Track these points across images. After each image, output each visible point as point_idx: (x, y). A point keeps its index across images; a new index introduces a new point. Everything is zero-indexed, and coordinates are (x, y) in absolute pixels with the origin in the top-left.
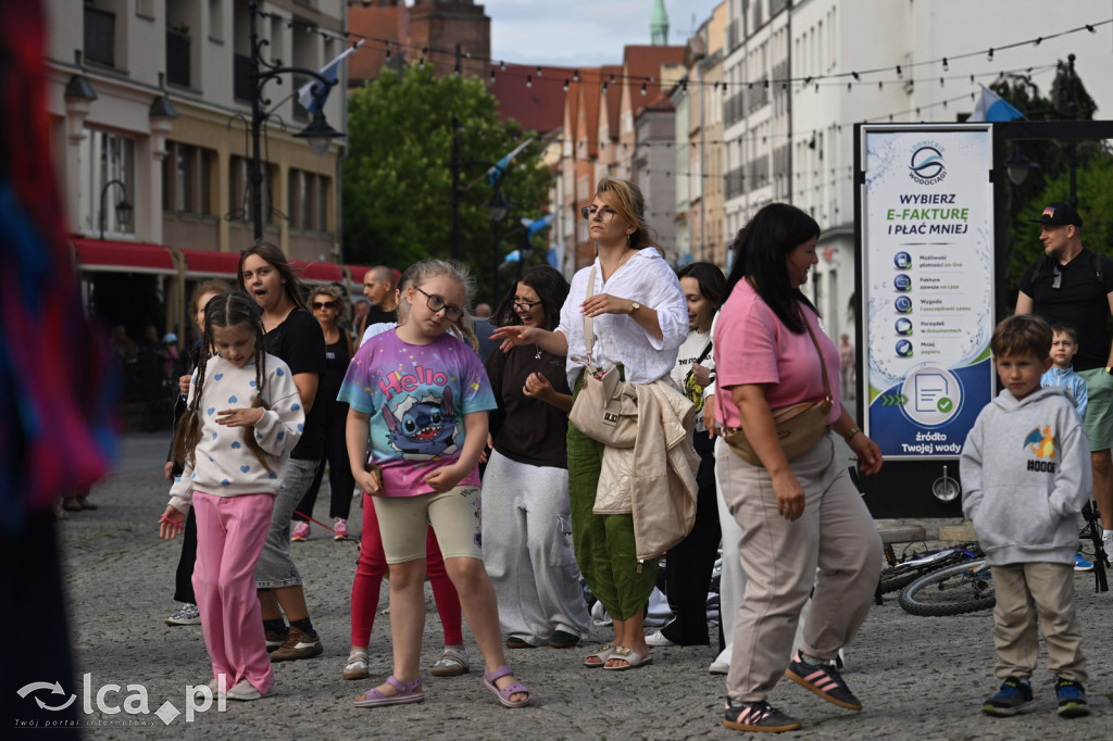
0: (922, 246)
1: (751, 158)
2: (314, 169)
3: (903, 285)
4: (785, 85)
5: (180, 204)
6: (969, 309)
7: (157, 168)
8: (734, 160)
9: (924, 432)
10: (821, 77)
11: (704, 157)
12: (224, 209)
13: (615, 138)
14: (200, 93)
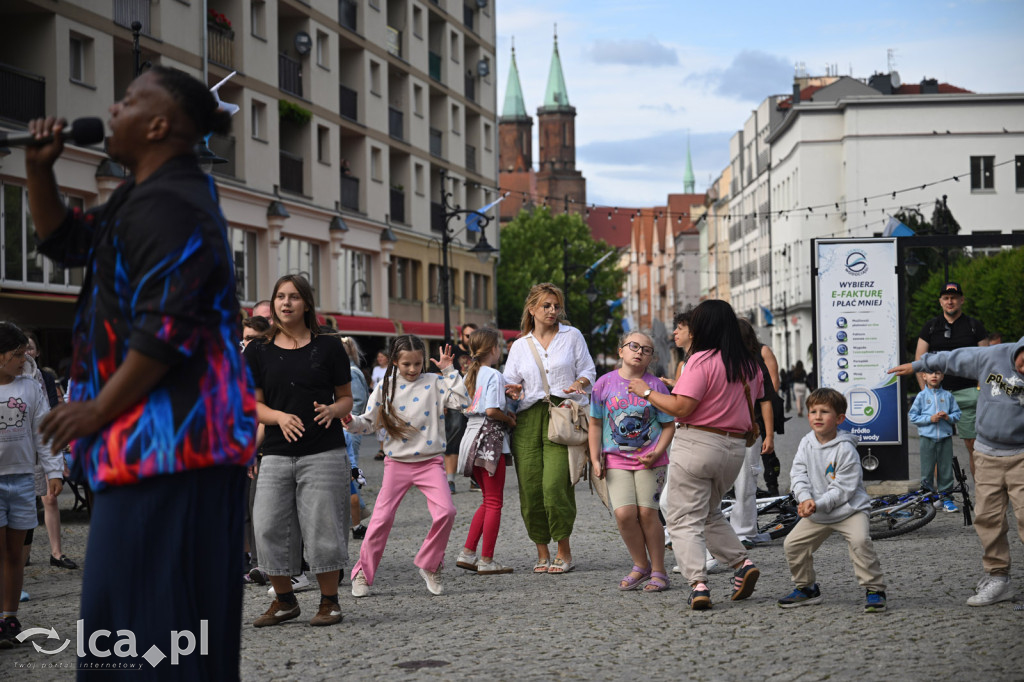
0: (853, 314)
1: (746, 262)
2: (479, 271)
3: (842, 338)
4: (767, 215)
5: (399, 294)
6: (882, 352)
7: (385, 272)
8: (736, 264)
9: (856, 428)
10: (788, 211)
11: (717, 262)
12: (425, 295)
13: (663, 251)
14: (410, 226)
